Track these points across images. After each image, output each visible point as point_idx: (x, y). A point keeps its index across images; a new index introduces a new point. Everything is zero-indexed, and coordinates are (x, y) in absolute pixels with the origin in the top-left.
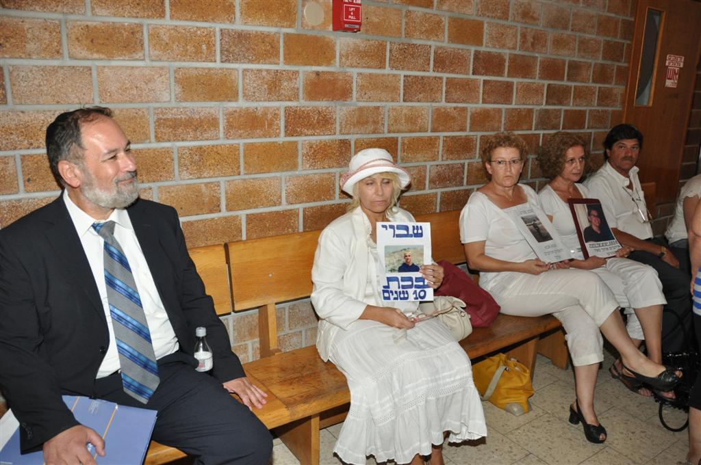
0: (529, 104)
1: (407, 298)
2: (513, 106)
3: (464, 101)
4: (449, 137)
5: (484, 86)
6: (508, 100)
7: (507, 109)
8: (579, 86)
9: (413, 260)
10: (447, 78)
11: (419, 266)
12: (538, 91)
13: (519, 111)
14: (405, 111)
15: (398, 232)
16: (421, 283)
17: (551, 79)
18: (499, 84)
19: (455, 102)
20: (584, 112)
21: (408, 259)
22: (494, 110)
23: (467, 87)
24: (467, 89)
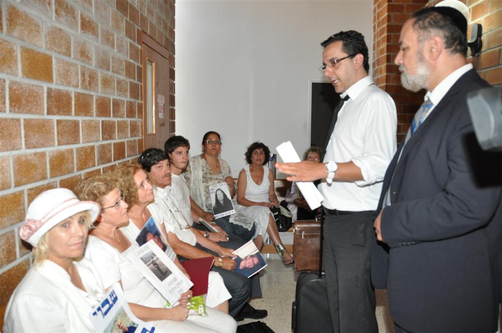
0: (92, 141)
2: (81, 145)
3: (43, 146)
4: (33, 189)
5: (57, 126)
6: (76, 140)
7: (77, 149)
8: (119, 121)
10: (25, 120)
12: (95, 128)
13: (85, 150)
17: (103, 116)
18: (69, 123)
19: (35, 147)
20: (124, 143)
21: (122, 327)
22: (67, 151)
23: (44, 129)
24: (44, 131)
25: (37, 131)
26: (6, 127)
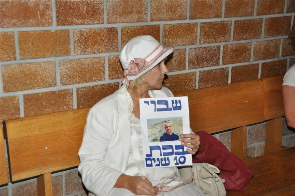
1: (168, 164)
9: (173, 130)
11: (179, 135)
15: (159, 106)
16: (181, 150)
21: (168, 130)
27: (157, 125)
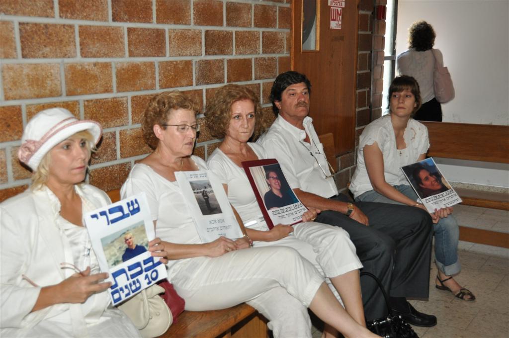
0: (186, 55)
1: (140, 287)
2: (167, 58)
3: (106, 55)
4: (92, 101)
5: (129, 35)
6: (160, 51)
7: (160, 62)
8: (241, 32)
10: (81, 26)
12: (194, 39)
13: (175, 65)
14: (26, 71)
15: (112, 217)
17: (208, 25)
18: (147, 32)
19: (94, 56)
20: (250, 61)
21: (130, 243)
22: (145, 64)
23: (108, 37)
24: (108, 40)
25: (97, 39)
26: (55, 33)
27: (115, 242)
